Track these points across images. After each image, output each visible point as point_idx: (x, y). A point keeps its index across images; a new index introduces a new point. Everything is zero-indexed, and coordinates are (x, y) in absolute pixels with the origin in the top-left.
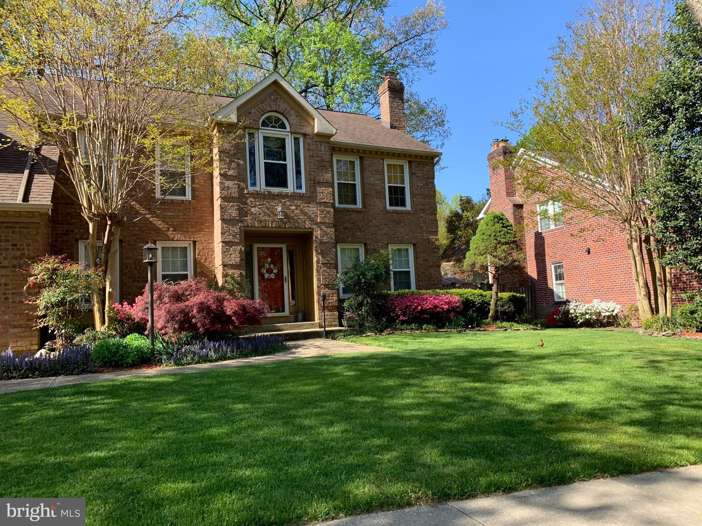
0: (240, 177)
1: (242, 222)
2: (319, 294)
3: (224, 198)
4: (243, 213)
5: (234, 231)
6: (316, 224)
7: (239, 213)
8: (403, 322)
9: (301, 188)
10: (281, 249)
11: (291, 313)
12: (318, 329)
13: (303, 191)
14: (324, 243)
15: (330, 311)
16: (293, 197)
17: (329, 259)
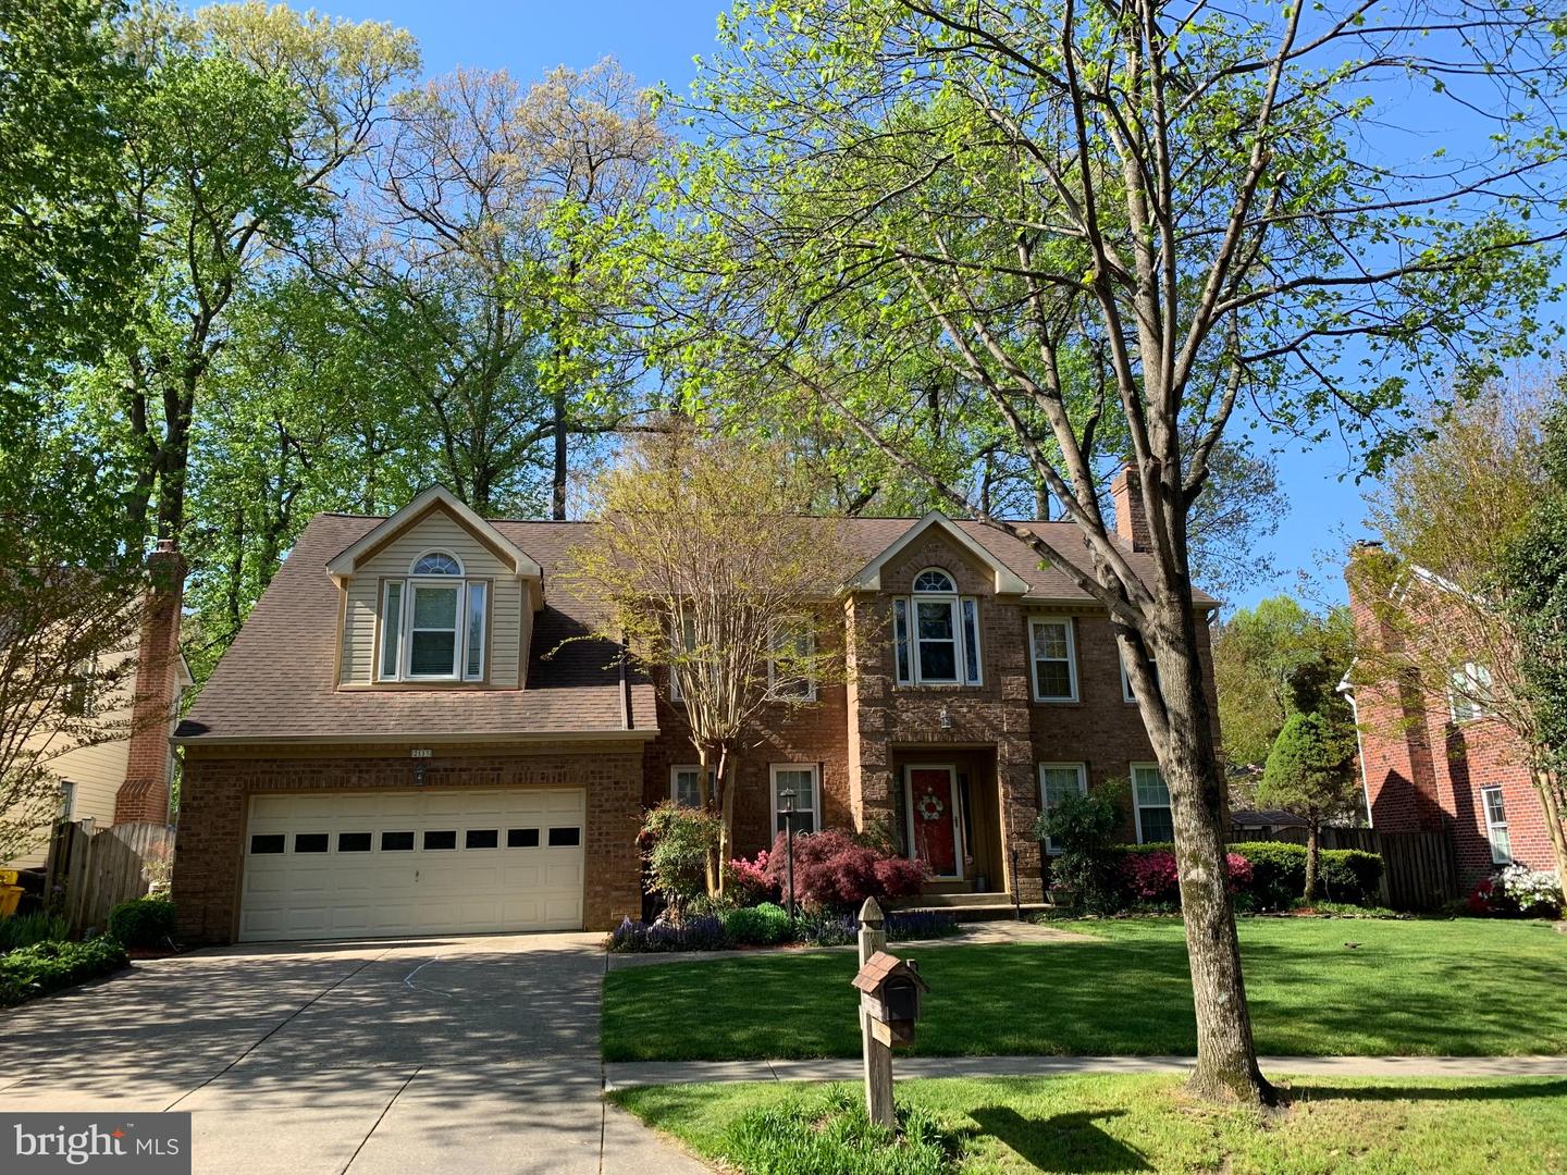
0: (885, 668)
1: (889, 734)
2: (1009, 848)
3: (863, 701)
4: (890, 721)
5: (877, 750)
6: (1002, 734)
7: (885, 722)
8: (1147, 899)
9: (976, 678)
10: (948, 772)
11: (966, 876)
12: (1010, 906)
13: (980, 682)
14: (1016, 765)
15: (1027, 876)
16: (965, 693)
17: (1024, 790)
